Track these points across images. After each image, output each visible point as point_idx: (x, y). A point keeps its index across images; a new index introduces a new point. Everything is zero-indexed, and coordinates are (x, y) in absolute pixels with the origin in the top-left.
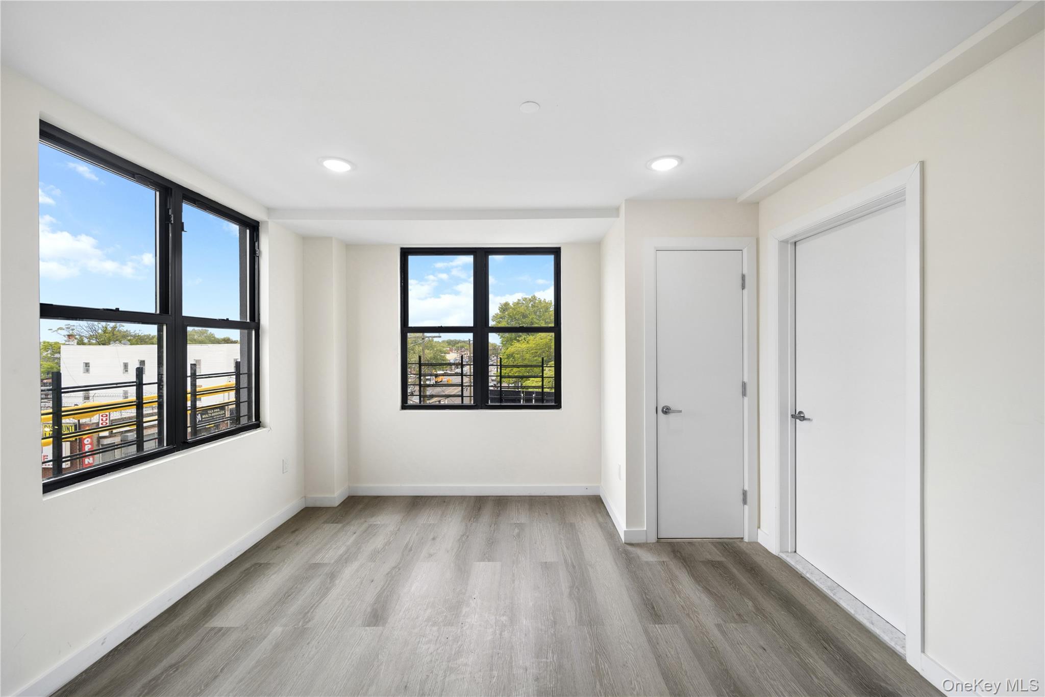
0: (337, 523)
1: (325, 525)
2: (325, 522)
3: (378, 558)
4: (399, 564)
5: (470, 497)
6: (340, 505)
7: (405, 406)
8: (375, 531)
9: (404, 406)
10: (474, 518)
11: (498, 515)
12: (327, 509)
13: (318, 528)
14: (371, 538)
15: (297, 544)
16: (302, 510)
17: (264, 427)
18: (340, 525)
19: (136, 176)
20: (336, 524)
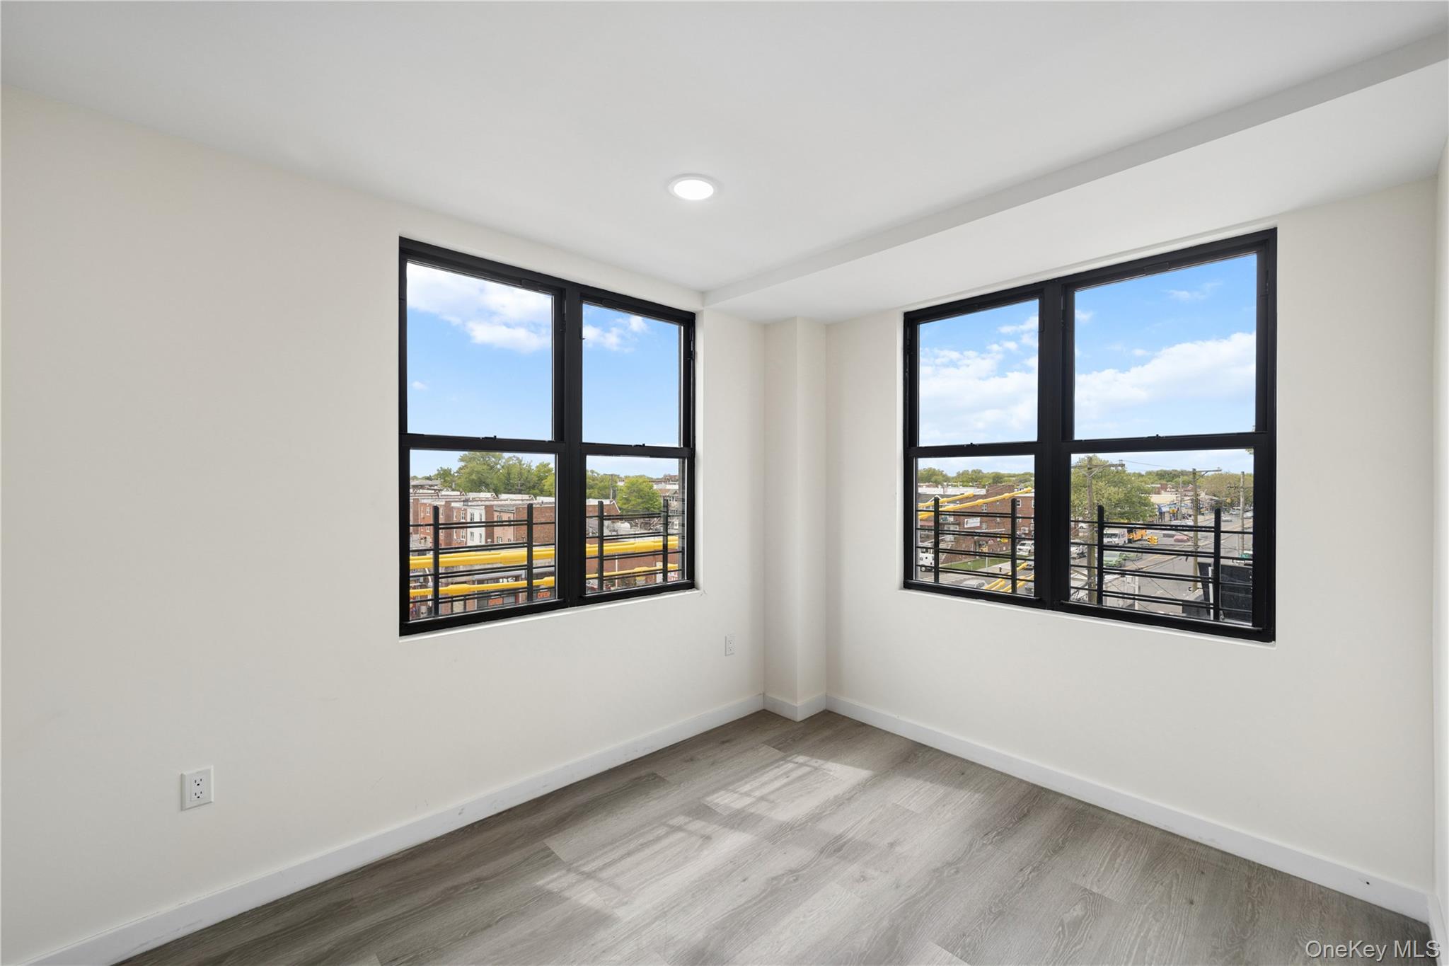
0: (779, 749)
1: (765, 747)
2: (768, 743)
3: (783, 840)
4: (804, 868)
5: (1021, 781)
6: (801, 721)
7: (909, 583)
8: (815, 786)
9: (907, 583)
10: (998, 834)
11: (1057, 850)
12: (787, 721)
13: (752, 748)
14: (801, 796)
15: (713, 764)
16: (758, 712)
17: (698, 589)
18: (781, 754)
19: (523, 281)
20: (777, 751)
